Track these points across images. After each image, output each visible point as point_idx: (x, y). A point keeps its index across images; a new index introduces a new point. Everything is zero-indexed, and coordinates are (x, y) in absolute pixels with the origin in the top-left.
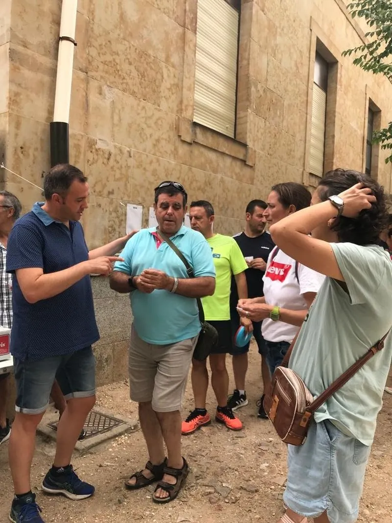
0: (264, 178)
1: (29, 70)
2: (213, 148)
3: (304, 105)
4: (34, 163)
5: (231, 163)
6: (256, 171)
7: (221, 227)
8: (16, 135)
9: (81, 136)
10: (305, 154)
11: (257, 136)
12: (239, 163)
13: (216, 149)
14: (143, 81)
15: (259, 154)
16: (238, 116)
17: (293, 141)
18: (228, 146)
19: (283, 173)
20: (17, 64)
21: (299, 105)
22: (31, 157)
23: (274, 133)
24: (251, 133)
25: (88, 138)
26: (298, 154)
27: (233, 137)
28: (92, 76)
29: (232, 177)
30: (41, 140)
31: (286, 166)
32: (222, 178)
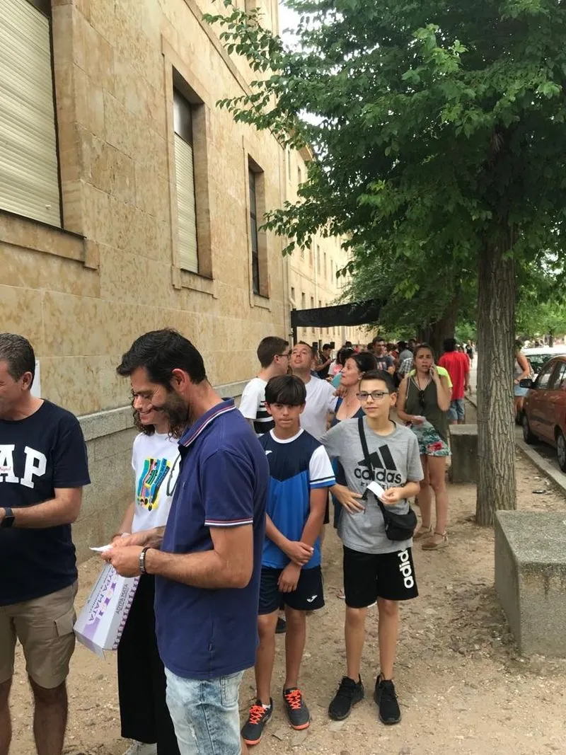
0: (115, 285)
2: (28, 247)
3: (165, 168)
5: (61, 266)
6: (102, 274)
7: (53, 375)
10: (172, 241)
11: (98, 220)
12: (73, 267)
13: (33, 248)
15: (104, 249)
16: (63, 188)
17: (153, 224)
18: (53, 241)
19: (142, 272)
21: (157, 169)
23: (124, 213)
24: (88, 216)
26: (162, 242)
27: (58, 225)
29: (64, 291)
31: (147, 263)
32: (47, 293)
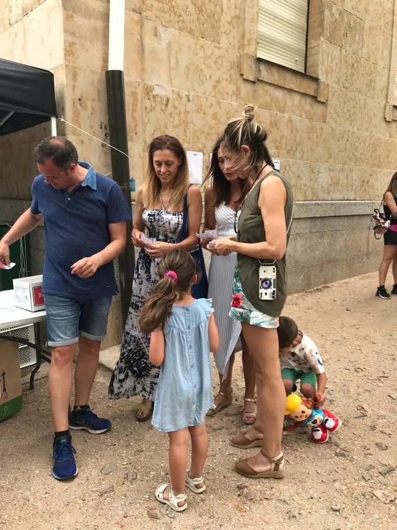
0: (338, 115)
1: (82, 16)
2: (280, 85)
3: (389, 26)
4: (92, 114)
5: (300, 100)
6: (329, 107)
7: (288, 171)
8: (74, 87)
9: (137, 84)
10: (388, 84)
11: (330, 67)
12: (309, 100)
13: (283, 86)
14: (201, 16)
15: (332, 88)
16: (309, 46)
17: (374, 70)
18: (296, 81)
19: (360, 108)
20: (70, 13)
21: (382, 27)
22: (89, 108)
23: (351, 62)
24: (323, 65)
25: (145, 84)
26: (380, 84)
27: (303, 71)
28: (147, 17)
29: (301, 116)
30: (99, 90)
31: (365, 100)
32: (290, 117)
